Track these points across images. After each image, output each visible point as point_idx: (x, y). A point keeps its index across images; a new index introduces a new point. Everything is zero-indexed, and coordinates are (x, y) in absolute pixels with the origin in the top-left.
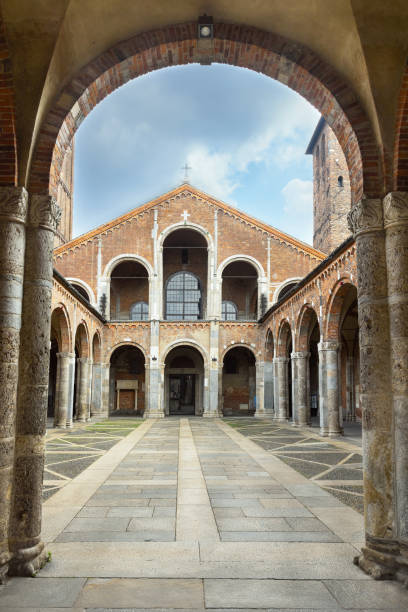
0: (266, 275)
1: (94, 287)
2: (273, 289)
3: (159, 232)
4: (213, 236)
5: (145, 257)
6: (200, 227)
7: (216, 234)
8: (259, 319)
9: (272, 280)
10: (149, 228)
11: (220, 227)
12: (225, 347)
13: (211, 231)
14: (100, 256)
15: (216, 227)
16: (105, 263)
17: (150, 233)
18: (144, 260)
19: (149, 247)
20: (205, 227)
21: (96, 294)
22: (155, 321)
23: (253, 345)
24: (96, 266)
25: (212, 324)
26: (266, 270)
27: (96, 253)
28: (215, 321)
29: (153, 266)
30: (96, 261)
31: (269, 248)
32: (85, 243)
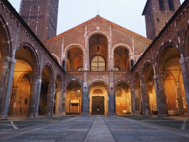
0: (132, 52)
1: (60, 57)
2: (136, 58)
3: (87, 35)
4: (110, 36)
5: (82, 45)
6: (104, 33)
7: (111, 35)
8: (130, 70)
9: (135, 54)
10: (83, 33)
11: (112, 33)
12: (116, 83)
13: (109, 34)
14: (63, 45)
15: (111, 33)
16: (65, 47)
17: (84, 35)
18: (81, 46)
19: (83, 40)
20: (106, 33)
21: (61, 60)
22: (85, 71)
23: (129, 82)
24: (61, 49)
25: (110, 72)
26: (132, 50)
27: (61, 44)
28: (112, 71)
29: (85, 48)
30: (61, 47)
31: (133, 41)
32: (57, 39)
